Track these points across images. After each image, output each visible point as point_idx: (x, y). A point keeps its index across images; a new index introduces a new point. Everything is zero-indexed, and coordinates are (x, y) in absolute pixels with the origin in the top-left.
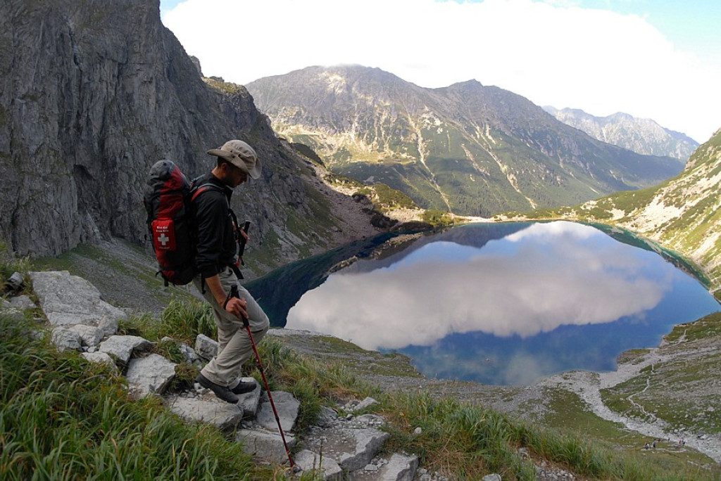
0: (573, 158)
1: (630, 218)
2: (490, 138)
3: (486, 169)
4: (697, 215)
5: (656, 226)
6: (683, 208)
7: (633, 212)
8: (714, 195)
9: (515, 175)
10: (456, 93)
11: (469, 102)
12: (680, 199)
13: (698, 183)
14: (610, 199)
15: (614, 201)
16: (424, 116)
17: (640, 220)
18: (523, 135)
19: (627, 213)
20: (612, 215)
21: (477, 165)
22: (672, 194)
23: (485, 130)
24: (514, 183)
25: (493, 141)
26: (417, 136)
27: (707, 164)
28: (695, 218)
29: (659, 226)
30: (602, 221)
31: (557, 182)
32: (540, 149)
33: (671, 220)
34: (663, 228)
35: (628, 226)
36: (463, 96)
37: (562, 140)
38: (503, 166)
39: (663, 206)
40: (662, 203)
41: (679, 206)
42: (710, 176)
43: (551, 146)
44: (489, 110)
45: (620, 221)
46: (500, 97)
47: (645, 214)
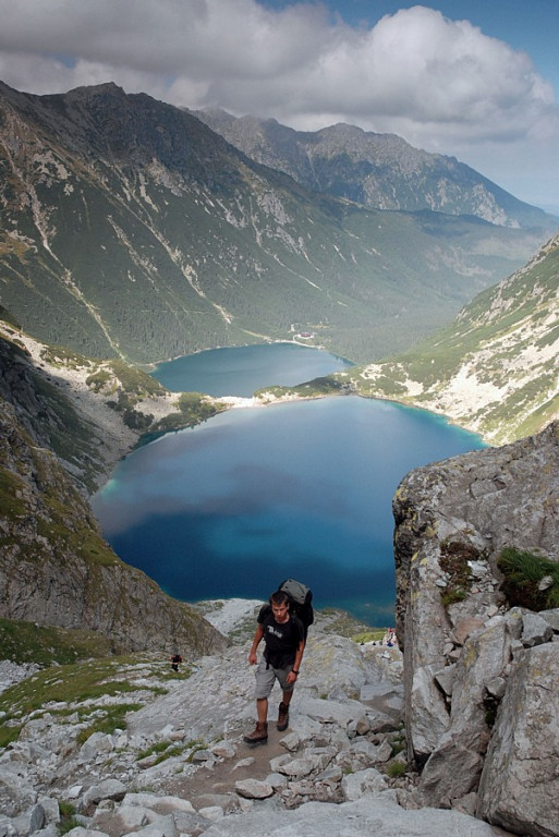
0: (279, 230)
1: (431, 395)
2: (148, 200)
3: (151, 260)
4: (526, 402)
5: (470, 410)
6: (505, 388)
7: (434, 386)
8: (549, 376)
9: (194, 266)
10: (82, 109)
11: (107, 130)
12: (500, 376)
13: (524, 352)
14: (399, 365)
15: (407, 369)
16: (37, 158)
17: (447, 399)
18: (198, 191)
19: (426, 387)
20: (406, 389)
21: (135, 253)
22: (488, 365)
23: (139, 184)
24: (194, 280)
26: (30, 198)
27: (535, 318)
28: (523, 406)
29: (475, 411)
30: (395, 397)
31: (256, 274)
32: (224, 215)
33: (490, 405)
34: (481, 416)
35: (431, 406)
36: (95, 116)
37: (259, 198)
38: (173, 251)
39: (477, 382)
40: (474, 377)
41: (499, 384)
42: (541, 343)
43: (241, 209)
45: (420, 398)
46: (155, 118)
47: (451, 390)
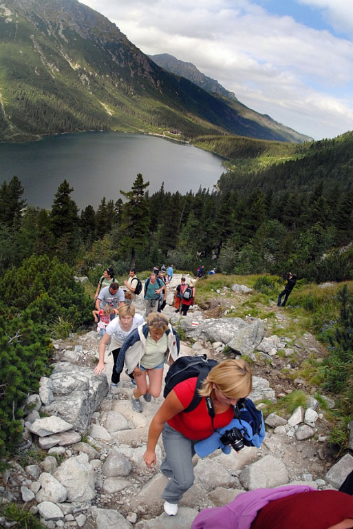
0: (146, 73)
2: (63, 36)
3: (55, 64)
9: (88, 75)
11: (46, 4)
18: (97, 41)
21: (45, 58)
23: (59, 28)
24: (86, 84)
25: (66, 40)
32: (111, 58)
37: (135, 55)
38: (75, 65)
43: (123, 58)
44: (66, 12)
